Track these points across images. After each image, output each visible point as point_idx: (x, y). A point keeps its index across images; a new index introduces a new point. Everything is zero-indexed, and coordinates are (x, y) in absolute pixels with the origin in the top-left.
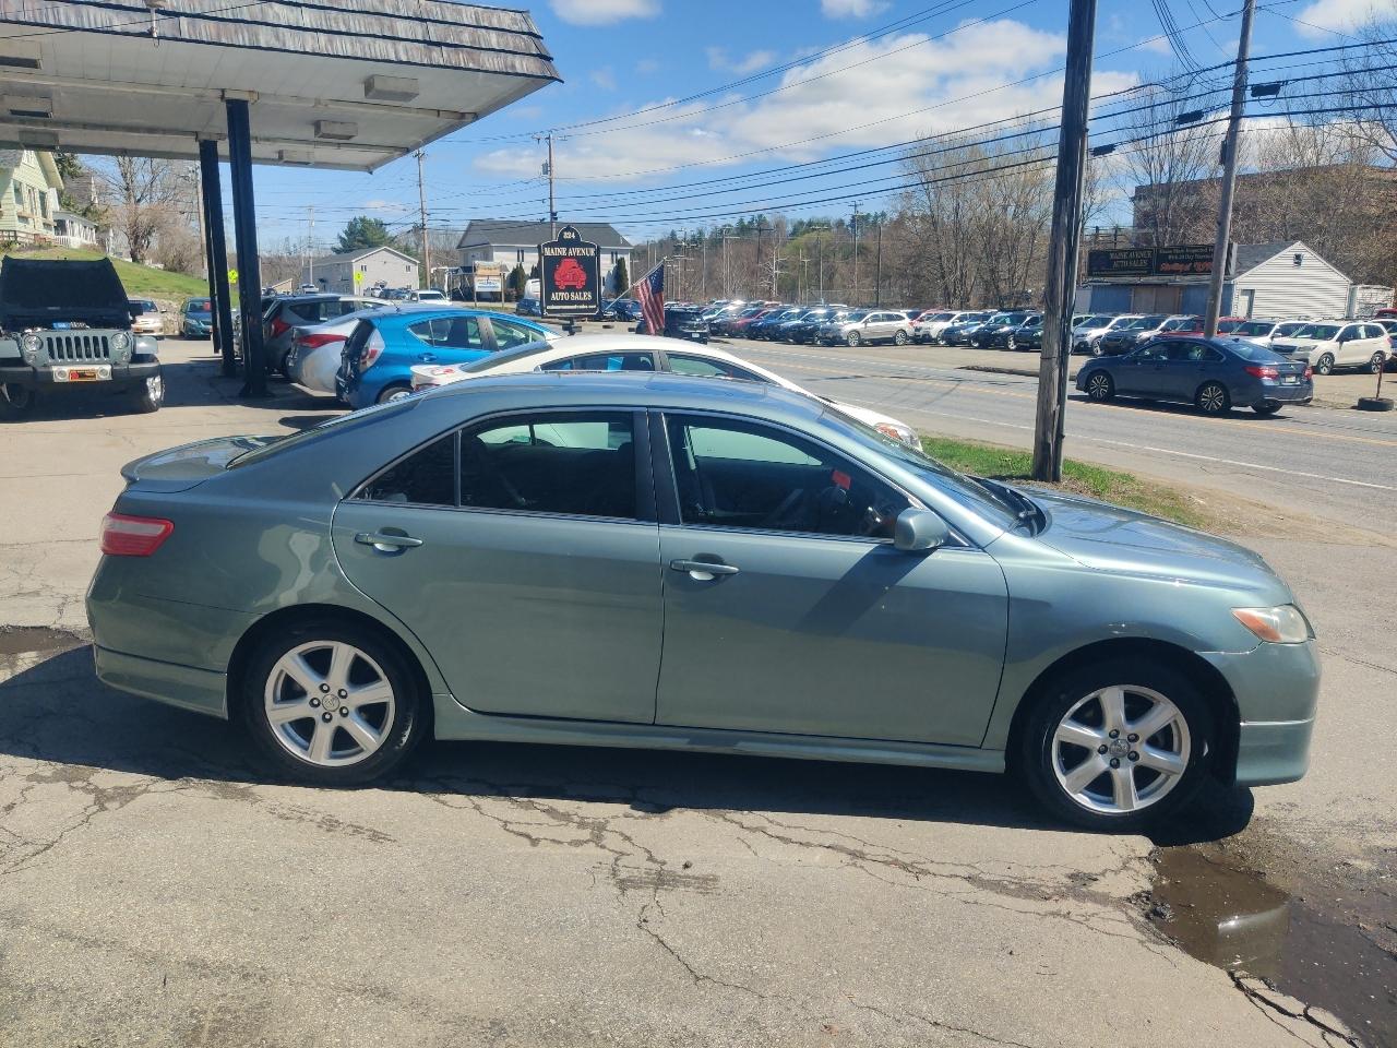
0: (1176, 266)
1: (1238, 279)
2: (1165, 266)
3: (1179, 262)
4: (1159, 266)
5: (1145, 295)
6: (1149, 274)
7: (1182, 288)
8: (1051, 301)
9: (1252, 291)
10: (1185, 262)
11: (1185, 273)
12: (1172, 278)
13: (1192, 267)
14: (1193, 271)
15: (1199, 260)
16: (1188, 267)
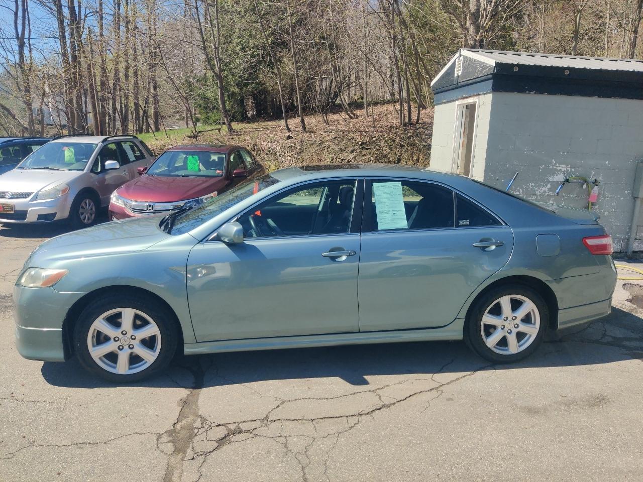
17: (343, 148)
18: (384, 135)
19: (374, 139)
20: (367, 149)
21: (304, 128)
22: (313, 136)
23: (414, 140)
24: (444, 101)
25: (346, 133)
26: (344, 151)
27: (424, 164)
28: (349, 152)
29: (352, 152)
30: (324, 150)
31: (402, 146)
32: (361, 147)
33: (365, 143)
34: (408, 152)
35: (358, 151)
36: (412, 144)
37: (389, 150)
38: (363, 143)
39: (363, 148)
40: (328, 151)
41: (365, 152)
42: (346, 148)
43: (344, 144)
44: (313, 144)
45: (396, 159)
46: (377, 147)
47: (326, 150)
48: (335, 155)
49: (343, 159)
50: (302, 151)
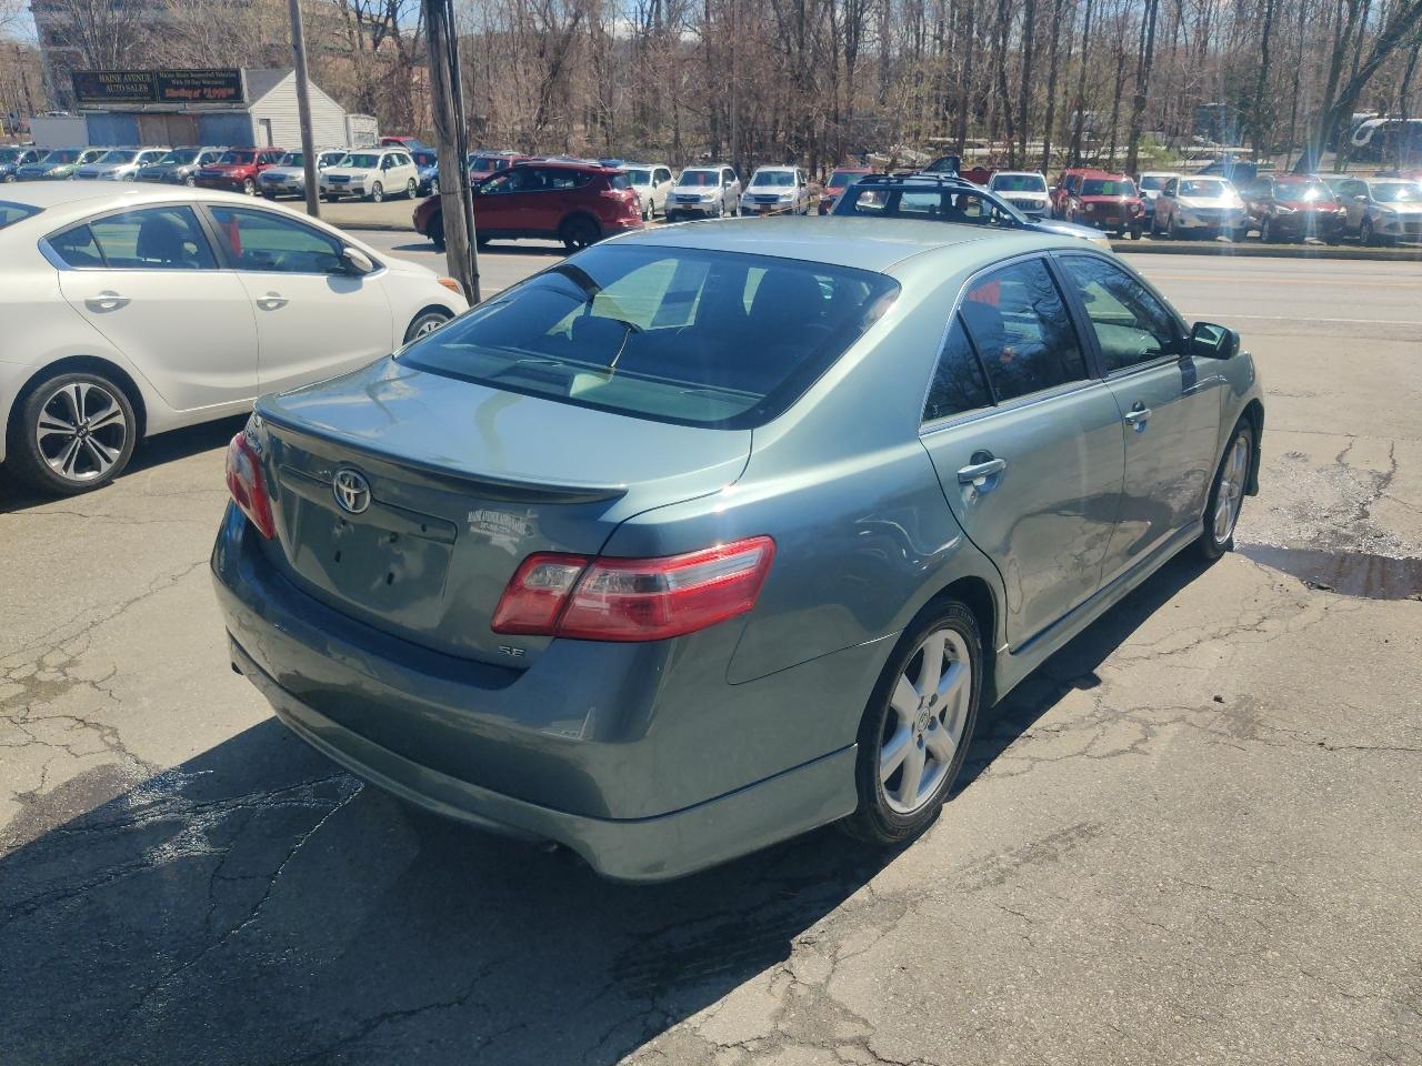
0: (183, 93)
1: (253, 107)
2: (170, 92)
3: (187, 88)
4: (164, 93)
5: (154, 123)
6: (153, 100)
7: (194, 116)
8: (445, 129)
9: (268, 120)
10: (192, 88)
11: (195, 100)
12: (182, 105)
13: (201, 94)
14: (203, 98)
15: (207, 86)
16: (197, 94)
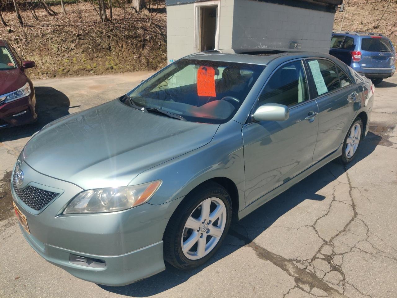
17: (64, 39)
18: (93, 29)
19: (86, 31)
20: (83, 39)
21: (21, 22)
22: (33, 30)
23: (115, 32)
24: (179, 3)
25: (62, 27)
26: (66, 41)
27: (127, 50)
28: (70, 42)
29: (72, 42)
30: (48, 41)
31: (109, 37)
32: (78, 38)
33: (80, 35)
34: (114, 41)
35: (77, 41)
36: (115, 35)
37: (101, 40)
38: (78, 35)
39: (80, 39)
40: (52, 42)
41: (82, 41)
42: (66, 39)
43: (64, 36)
44: (35, 37)
45: (108, 46)
46: (91, 38)
47: (50, 41)
48: (59, 44)
49: (67, 48)
50: (29, 43)
